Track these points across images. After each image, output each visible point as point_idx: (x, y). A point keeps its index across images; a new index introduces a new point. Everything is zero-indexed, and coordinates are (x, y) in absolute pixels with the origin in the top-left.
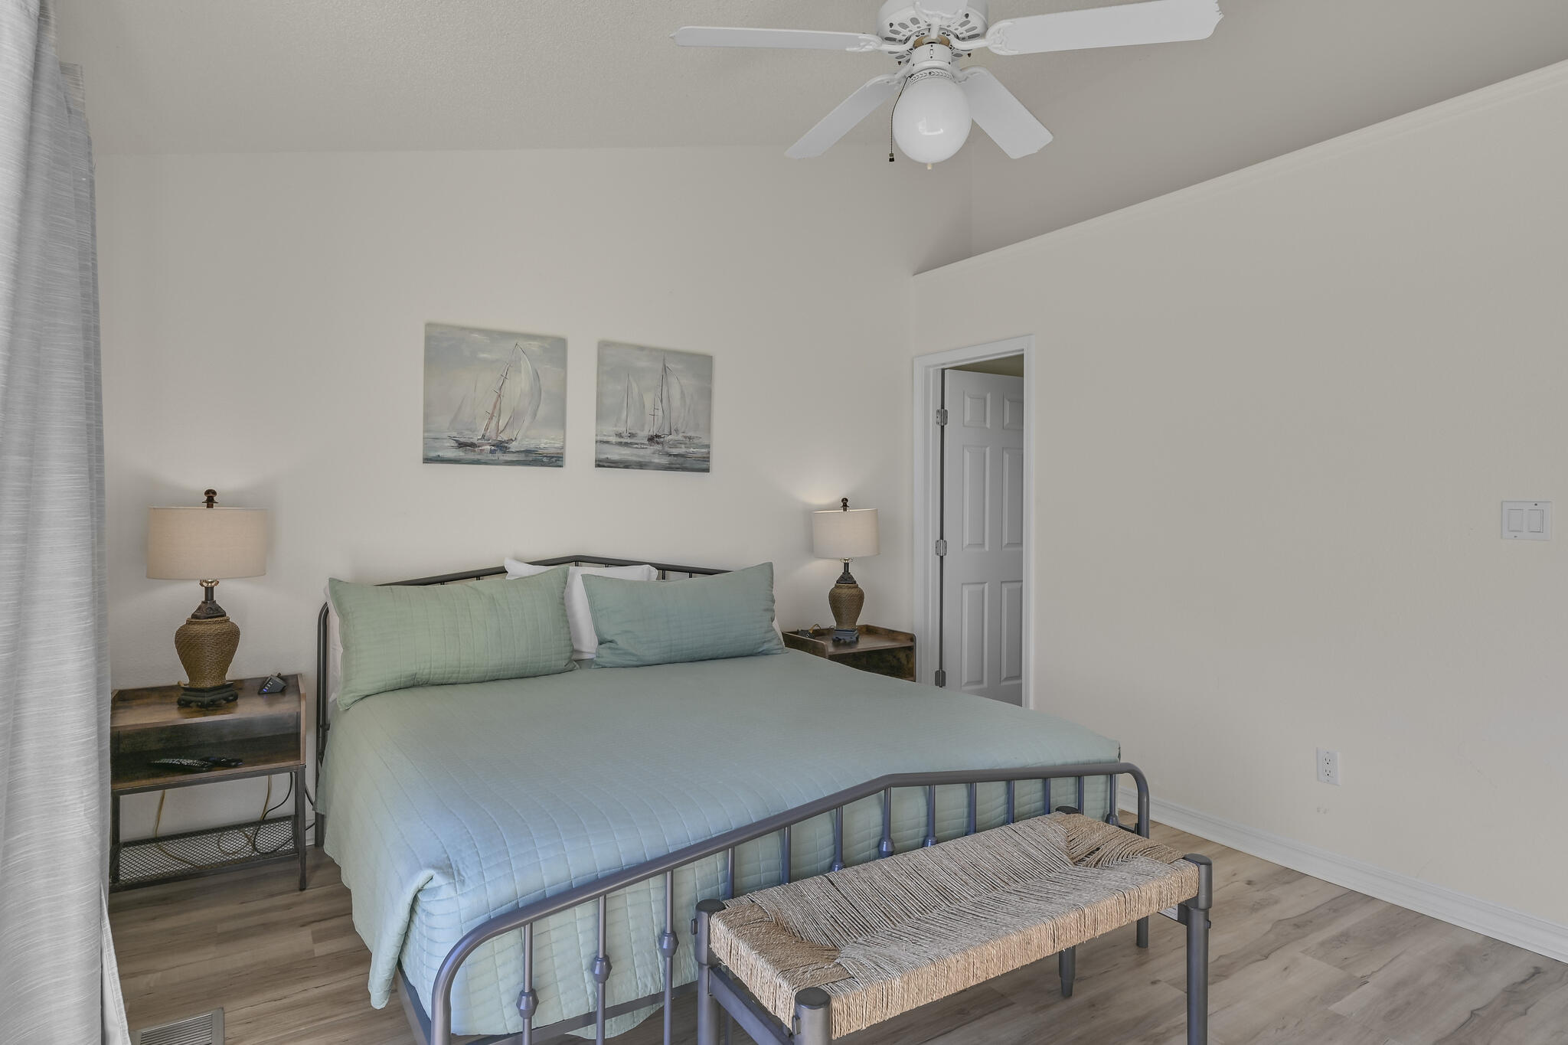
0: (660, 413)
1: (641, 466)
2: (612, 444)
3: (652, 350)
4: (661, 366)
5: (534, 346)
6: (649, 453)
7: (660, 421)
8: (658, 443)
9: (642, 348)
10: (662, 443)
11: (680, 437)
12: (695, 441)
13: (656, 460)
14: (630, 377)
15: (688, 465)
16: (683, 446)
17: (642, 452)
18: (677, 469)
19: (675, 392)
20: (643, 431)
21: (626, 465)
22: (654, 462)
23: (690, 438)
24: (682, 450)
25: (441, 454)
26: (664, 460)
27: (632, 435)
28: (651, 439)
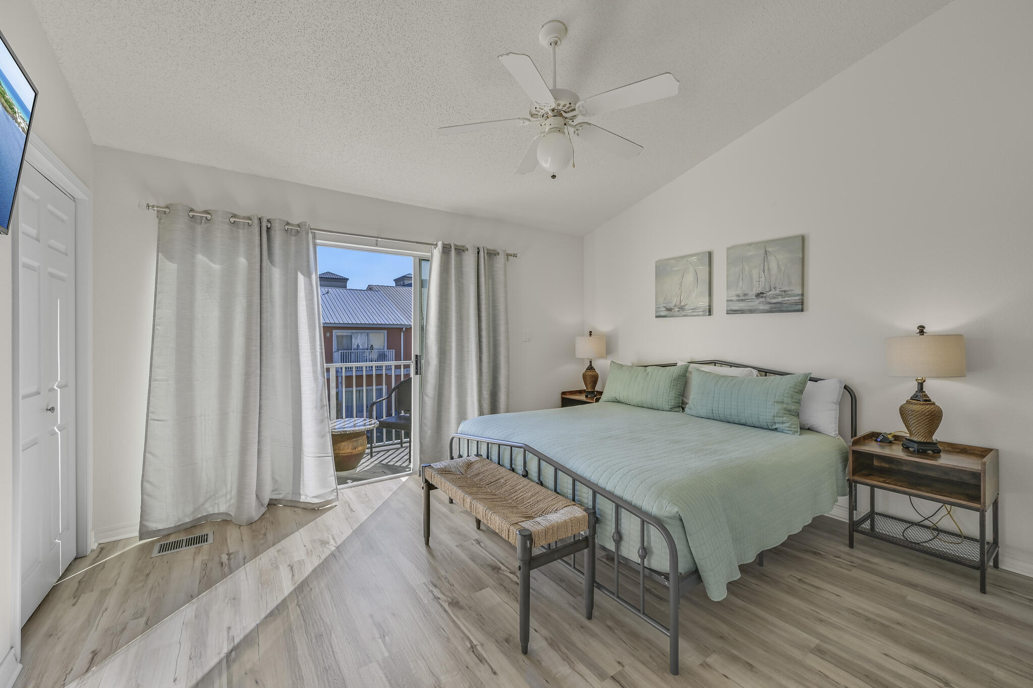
0: (763, 279)
1: (751, 311)
2: (734, 301)
3: (757, 243)
4: (763, 251)
5: (694, 259)
6: (757, 303)
7: (763, 284)
8: (762, 297)
9: (750, 244)
10: (765, 297)
11: (777, 292)
12: (789, 293)
13: (762, 307)
14: (744, 263)
15: (784, 309)
16: (780, 297)
17: (752, 304)
18: (776, 312)
19: (773, 264)
20: (752, 291)
21: (742, 312)
22: (759, 309)
23: (785, 291)
24: (780, 300)
25: (660, 314)
26: (767, 307)
27: (745, 295)
28: (758, 295)
